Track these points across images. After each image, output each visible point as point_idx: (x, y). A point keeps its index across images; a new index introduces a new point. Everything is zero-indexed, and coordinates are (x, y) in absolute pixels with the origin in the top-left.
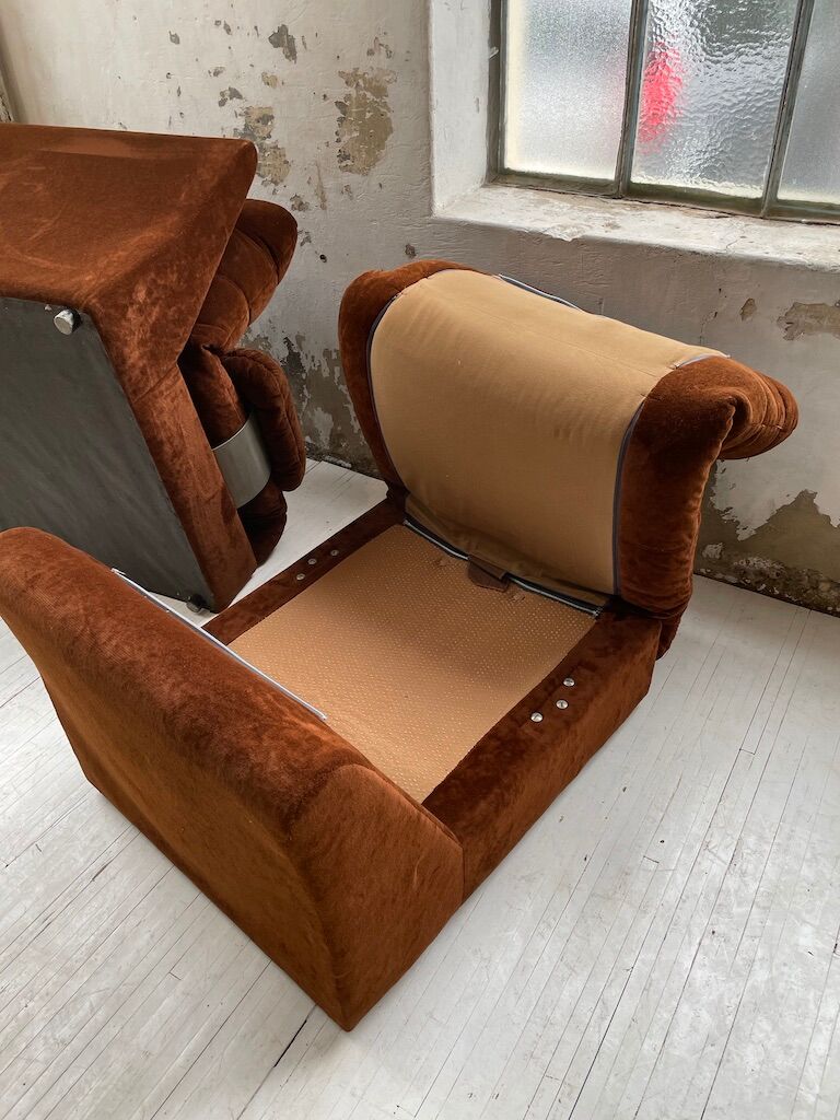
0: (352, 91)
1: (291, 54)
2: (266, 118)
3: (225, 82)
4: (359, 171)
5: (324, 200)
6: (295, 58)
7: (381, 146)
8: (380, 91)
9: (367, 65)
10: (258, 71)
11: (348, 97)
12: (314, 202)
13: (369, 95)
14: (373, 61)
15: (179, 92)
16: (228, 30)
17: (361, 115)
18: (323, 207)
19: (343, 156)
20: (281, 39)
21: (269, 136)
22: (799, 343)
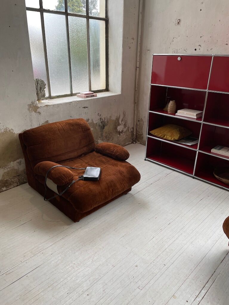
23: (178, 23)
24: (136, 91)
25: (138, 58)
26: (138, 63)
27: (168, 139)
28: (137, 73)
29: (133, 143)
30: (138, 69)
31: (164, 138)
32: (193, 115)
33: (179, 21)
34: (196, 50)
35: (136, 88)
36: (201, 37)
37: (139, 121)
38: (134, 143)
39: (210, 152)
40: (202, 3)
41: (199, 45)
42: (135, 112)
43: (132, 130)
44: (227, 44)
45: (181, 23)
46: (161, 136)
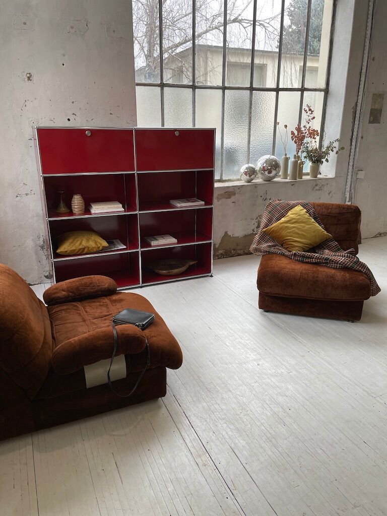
22: (220, 202)
23: (29, 78)
27: (92, 252)
31: (84, 252)
32: (119, 208)
33: (28, 75)
34: (69, 120)
36: (73, 102)
39: (150, 246)
40: (64, 55)
41: (73, 114)
44: (111, 114)
45: (34, 78)
46: (78, 252)
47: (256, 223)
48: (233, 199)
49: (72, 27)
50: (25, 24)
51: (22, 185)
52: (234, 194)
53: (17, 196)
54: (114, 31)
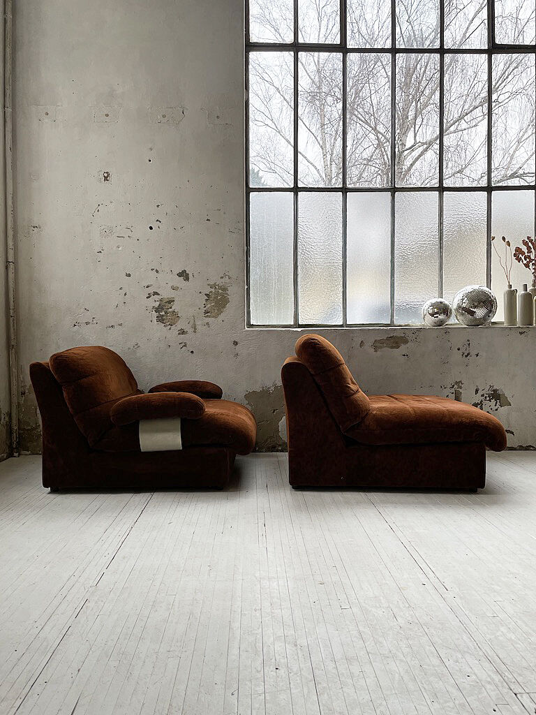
0: (213, 290)
1: (187, 279)
2: (171, 301)
3: (151, 290)
4: (213, 317)
5: (195, 329)
6: (188, 280)
7: (224, 307)
8: (225, 289)
9: (220, 282)
10: (170, 285)
11: (211, 292)
12: (190, 330)
13: (220, 291)
14: (223, 280)
15: (125, 294)
16: (157, 271)
17: (216, 298)
18: (195, 332)
19: (206, 312)
20: (184, 275)
21: (171, 308)
22: (379, 353)
23: (106, 179)
24: (11, 319)
25: (10, 243)
26: (11, 253)
28: (11, 276)
29: (11, 455)
30: (12, 266)
33: (106, 175)
34: (151, 228)
35: (11, 311)
36: (158, 206)
37: (23, 393)
38: (15, 454)
40: (151, 149)
41: (157, 221)
42: (14, 369)
43: (7, 419)
44: (208, 220)
45: (113, 178)
47: (450, 395)
48: (403, 348)
49: (164, 116)
50: (107, 115)
51: (82, 310)
52: (406, 342)
53: (75, 325)
54: (218, 117)
